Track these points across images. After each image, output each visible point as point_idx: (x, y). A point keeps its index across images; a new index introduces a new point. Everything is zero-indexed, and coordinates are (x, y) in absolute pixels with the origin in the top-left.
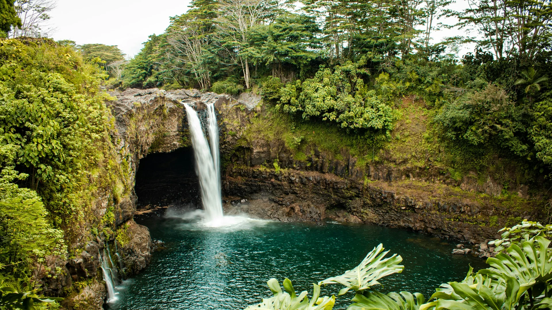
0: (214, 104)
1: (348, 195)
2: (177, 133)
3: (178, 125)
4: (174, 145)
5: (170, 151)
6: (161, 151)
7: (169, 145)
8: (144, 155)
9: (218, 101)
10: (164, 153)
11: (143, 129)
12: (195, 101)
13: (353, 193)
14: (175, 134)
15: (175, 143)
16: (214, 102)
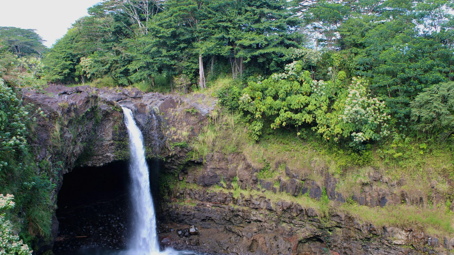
0: (159, 107)
1: (328, 225)
2: (112, 141)
3: (113, 132)
4: (107, 156)
5: (102, 164)
6: (90, 165)
7: (100, 157)
8: (69, 169)
9: (164, 103)
10: (94, 168)
11: (69, 136)
12: (135, 103)
13: (334, 222)
14: (109, 143)
15: (109, 154)
16: (159, 104)
